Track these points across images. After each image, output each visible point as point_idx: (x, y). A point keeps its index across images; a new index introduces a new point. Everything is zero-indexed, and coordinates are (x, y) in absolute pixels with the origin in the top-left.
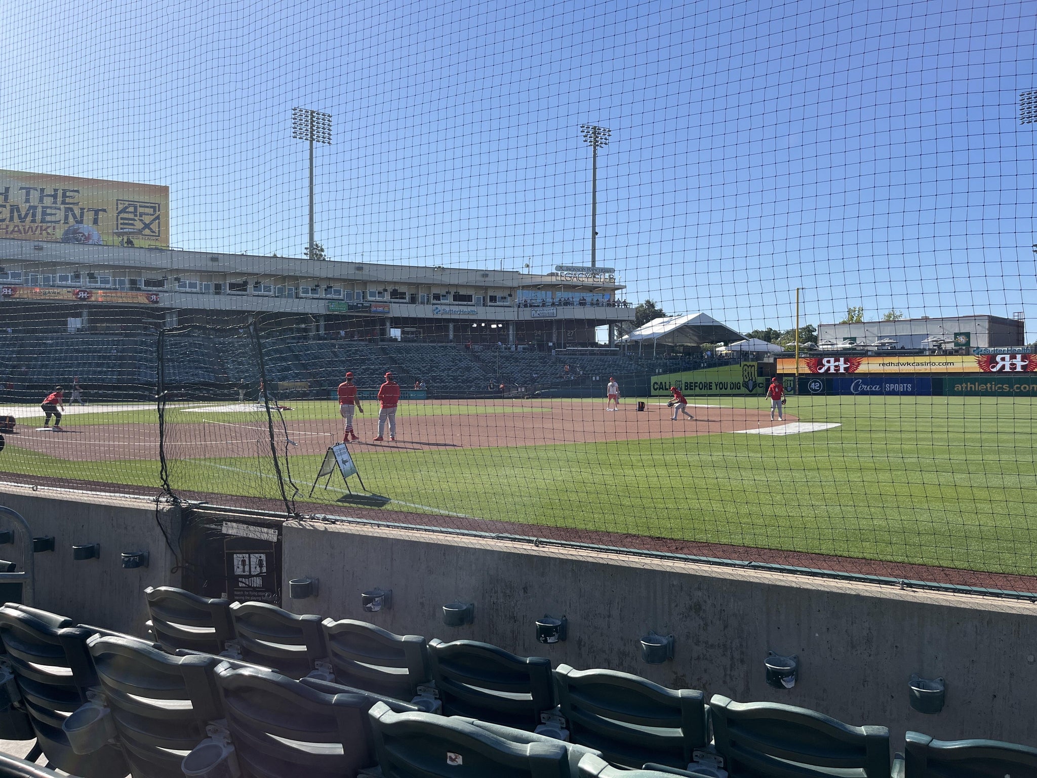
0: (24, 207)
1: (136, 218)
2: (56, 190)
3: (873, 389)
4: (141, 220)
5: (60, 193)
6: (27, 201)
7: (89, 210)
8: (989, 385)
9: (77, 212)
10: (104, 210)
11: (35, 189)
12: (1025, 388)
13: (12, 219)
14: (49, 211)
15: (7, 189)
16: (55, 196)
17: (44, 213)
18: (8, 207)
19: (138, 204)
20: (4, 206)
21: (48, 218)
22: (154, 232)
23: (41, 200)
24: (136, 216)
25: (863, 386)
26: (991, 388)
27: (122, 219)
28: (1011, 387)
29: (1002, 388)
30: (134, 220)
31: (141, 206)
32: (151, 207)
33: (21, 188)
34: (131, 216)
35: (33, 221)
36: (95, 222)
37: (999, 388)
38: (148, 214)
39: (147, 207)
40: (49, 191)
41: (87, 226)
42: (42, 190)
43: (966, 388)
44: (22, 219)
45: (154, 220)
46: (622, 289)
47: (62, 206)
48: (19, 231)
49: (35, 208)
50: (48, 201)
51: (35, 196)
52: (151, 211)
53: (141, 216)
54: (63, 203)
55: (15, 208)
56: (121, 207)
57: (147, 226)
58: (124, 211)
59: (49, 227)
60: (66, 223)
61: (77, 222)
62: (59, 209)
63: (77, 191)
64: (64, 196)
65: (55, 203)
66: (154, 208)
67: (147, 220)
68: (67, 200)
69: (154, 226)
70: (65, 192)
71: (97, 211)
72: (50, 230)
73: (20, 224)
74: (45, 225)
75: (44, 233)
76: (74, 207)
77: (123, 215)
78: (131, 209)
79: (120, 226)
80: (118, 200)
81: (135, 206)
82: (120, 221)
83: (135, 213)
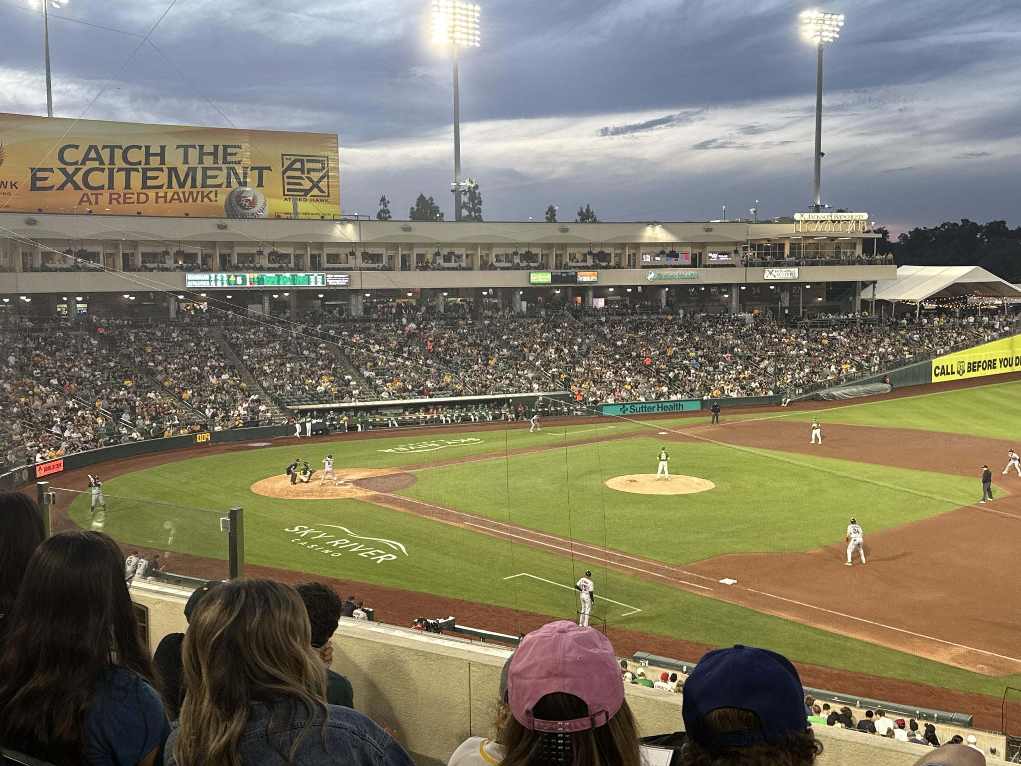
0: (182, 170)
1: (303, 176)
2: (216, 147)
4: (309, 178)
5: (221, 150)
6: (186, 161)
7: (253, 169)
9: (240, 171)
10: (269, 169)
11: (194, 147)
13: (170, 186)
14: (209, 173)
15: (163, 148)
16: (215, 154)
17: (205, 177)
18: (166, 170)
19: (305, 158)
20: (161, 170)
21: (209, 182)
22: (322, 191)
23: (201, 162)
24: (303, 173)
27: (288, 177)
30: (302, 178)
31: (308, 161)
32: (319, 161)
33: (178, 147)
34: (298, 174)
35: (194, 185)
36: (260, 184)
38: (316, 171)
39: (315, 161)
40: (209, 149)
41: (250, 190)
42: (201, 147)
44: (182, 185)
45: (323, 177)
47: (224, 166)
48: (179, 199)
49: (193, 170)
50: (208, 161)
51: (194, 154)
52: (319, 166)
53: (308, 173)
54: (225, 162)
55: (173, 171)
56: (287, 163)
57: (316, 185)
58: (290, 168)
59: (210, 192)
60: (229, 185)
61: (239, 183)
62: (220, 169)
63: (239, 147)
64: (226, 154)
65: (215, 162)
66: (322, 162)
67: (315, 176)
68: (229, 158)
69: (323, 184)
70: (225, 148)
71: (261, 170)
72: (212, 196)
73: (180, 191)
74: (206, 190)
75: (206, 199)
76: (236, 166)
77: (290, 173)
78: (298, 165)
79: (287, 187)
80: (283, 155)
81: (302, 161)
82: (286, 180)
83: (302, 170)
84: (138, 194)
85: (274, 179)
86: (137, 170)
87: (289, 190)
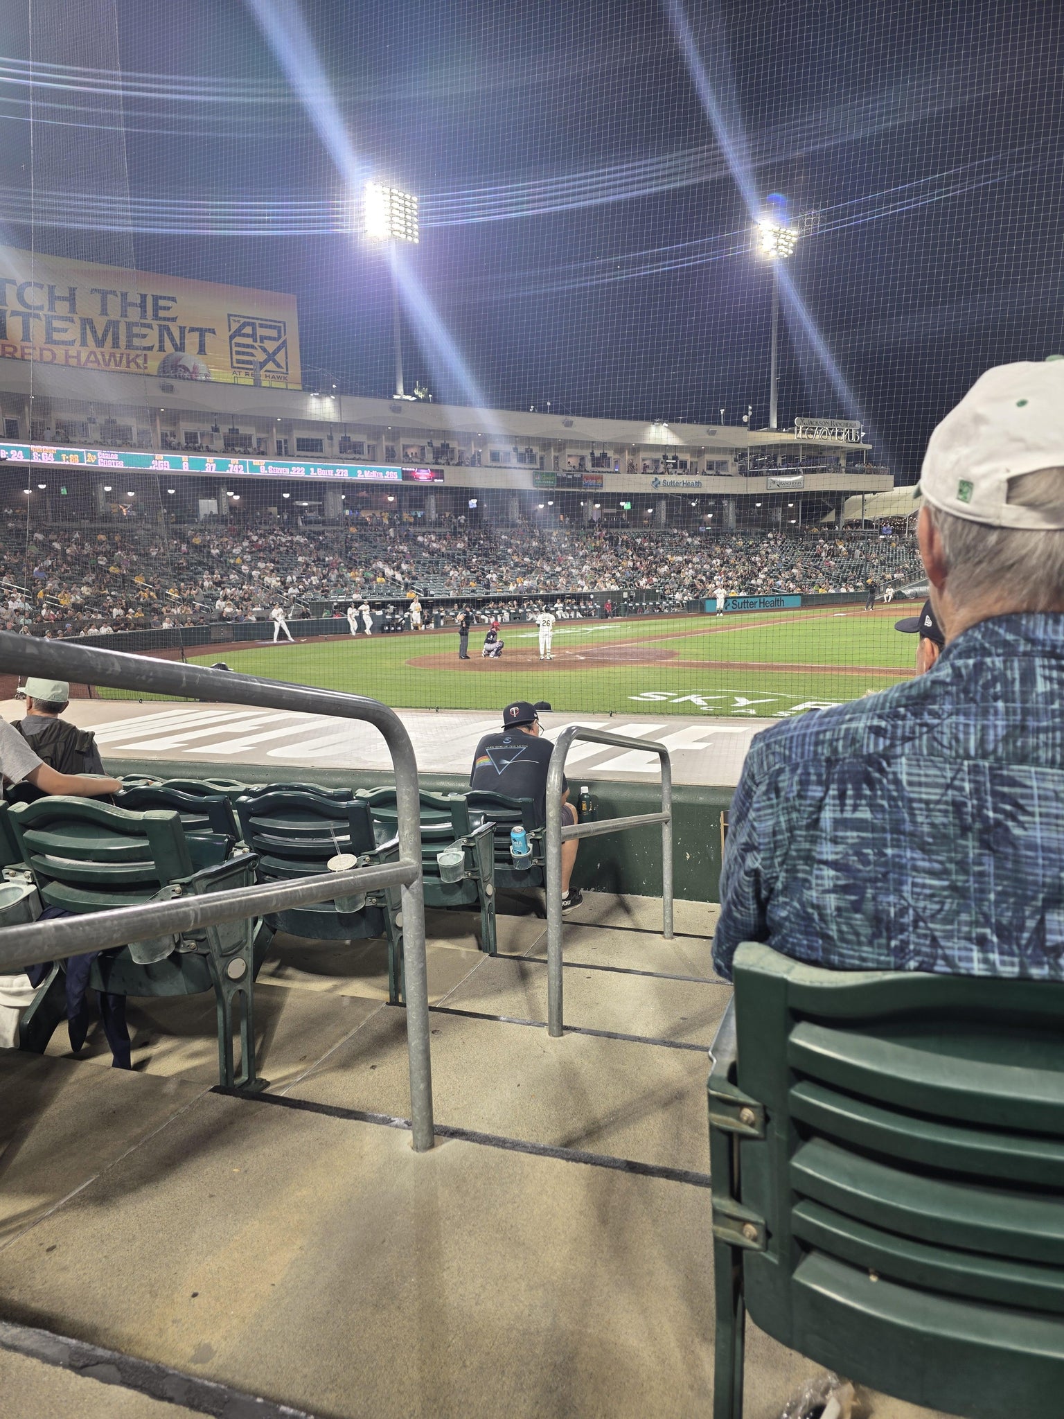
0: (100, 322)
1: (256, 345)
2: (144, 297)
5: (149, 301)
6: (104, 312)
7: (192, 330)
9: (176, 331)
10: (212, 331)
11: (114, 293)
13: (84, 343)
14: (136, 330)
15: (72, 291)
16: (143, 306)
17: (130, 336)
18: (78, 321)
19: (258, 322)
20: (71, 320)
21: (136, 342)
22: (278, 366)
23: (124, 314)
24: (255, 341)
27: (238, 345)
30: (253, 347)
31: (261, 326)
32: (275, 327)
33: (93, 292)
34: (249, 341)
35: (116, 344)
36: (202, 350)
38: (270, 338)
39: (270, 327)
40: (134, 297)
41: (190, 357)
42: (124, 295)
44: (100, 343)
45: (279, 349)
47: (155, 324)
48: (97, 361)
49: (115, 324)
50: (134, 314)
51: (114, 304)
52: (274, 333)
53: (262, 341)
54: (156, 317)
55: (87, 322)
56: (235, 327)
57: (271, 357)
58: (238, 333)
59: (137, 356)
60: (161, 349)
61: (175, 345)
62: (150, 326)
63: (173, 299)
64: (156, 308)
65: (143, 316)
66: (278, 329)
67: (271, 346)
68: (162, 314)
69: (280, 358)
70: (155, 299)
71: (202, 332)
72: (140, 361)
73: (98, 351)
74: (133, 353)
75: (132, 365)
76: (170, 324)
77: (238, 340)
78: (248, 330)
79: (235, 357)
80: (229, 315)
81: (253, 325)
82: (235, 349)
83: (253, 336)
84: (41, 350)
85: (218, 344)
86: (37, 316)
87: (239, 361)
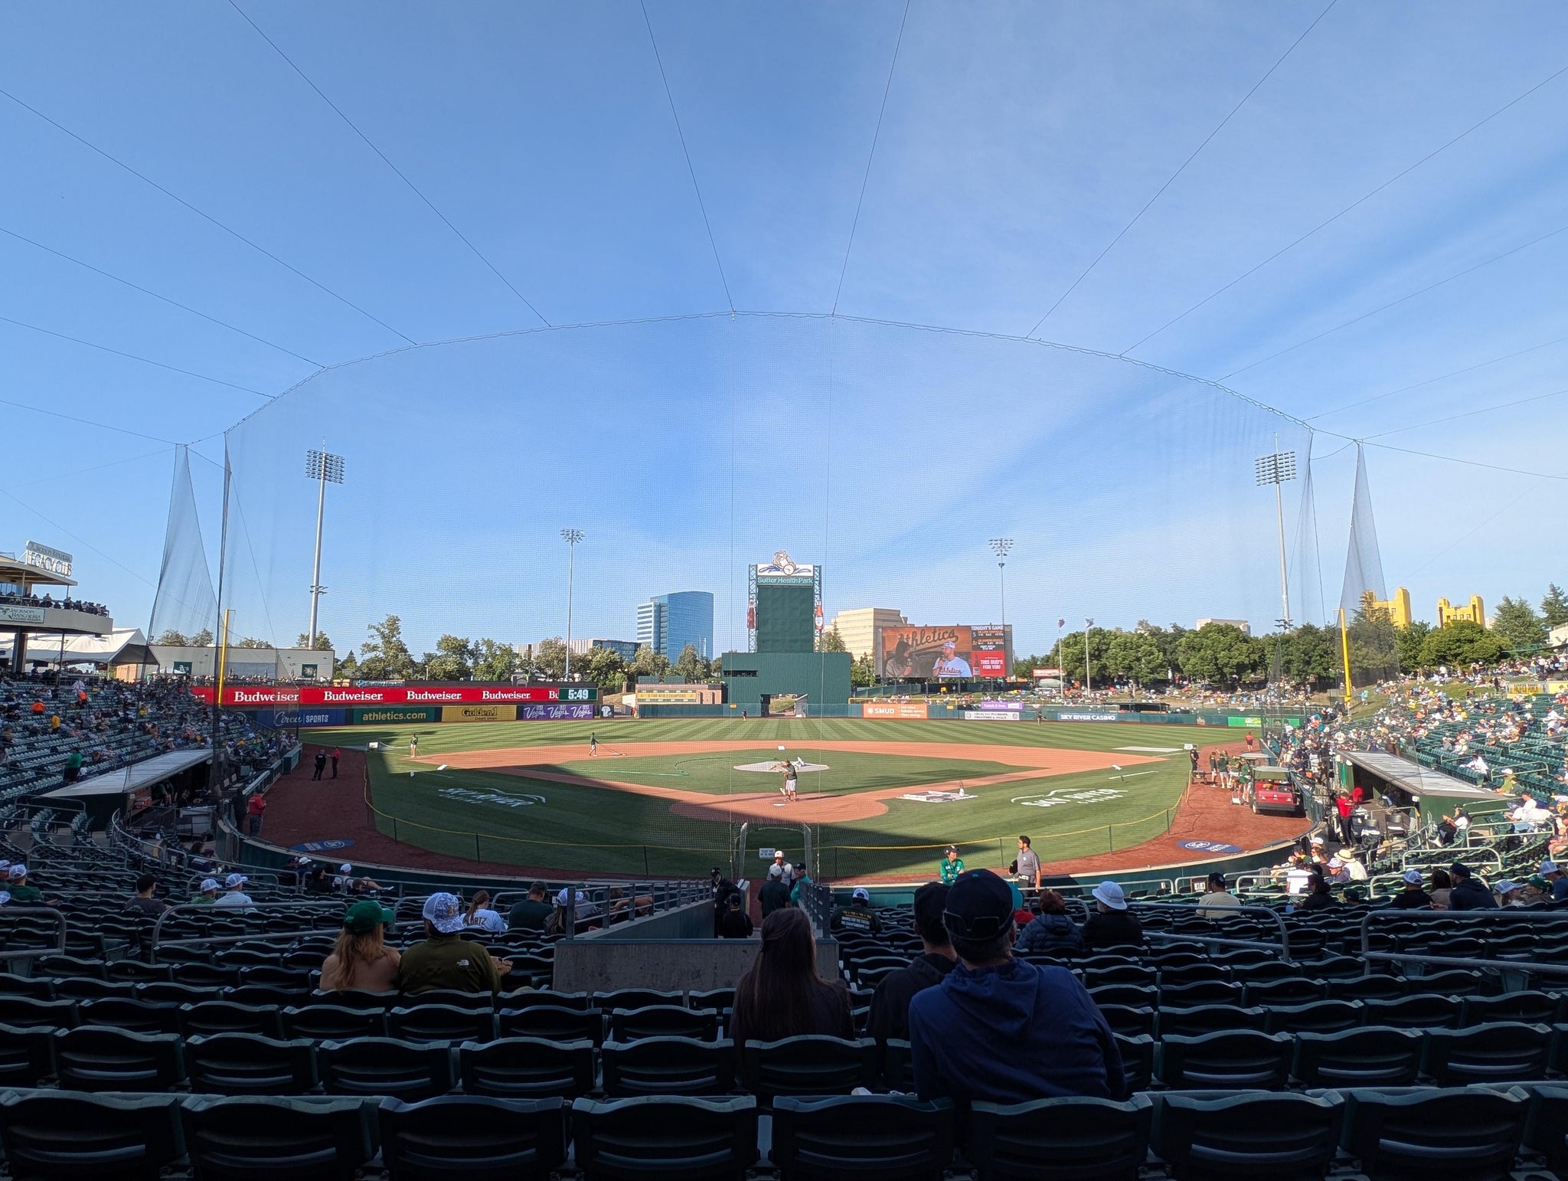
3: (295, 721)
8: (389, 714)
12: (414, 716)
25: (286, 718)
26: (390, 717)
28: (404, 716)
29: (398, 717)
37: (396, 716)
43: (372, 717)
46: (68, 585)
